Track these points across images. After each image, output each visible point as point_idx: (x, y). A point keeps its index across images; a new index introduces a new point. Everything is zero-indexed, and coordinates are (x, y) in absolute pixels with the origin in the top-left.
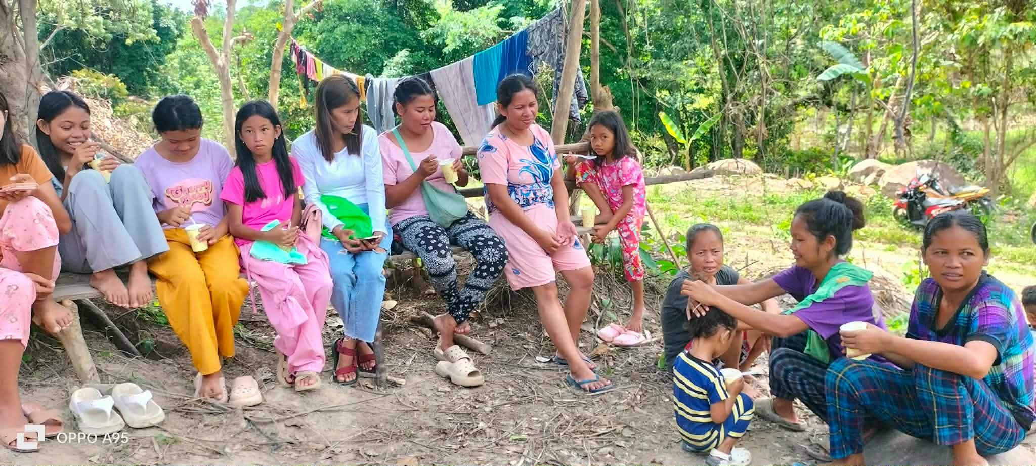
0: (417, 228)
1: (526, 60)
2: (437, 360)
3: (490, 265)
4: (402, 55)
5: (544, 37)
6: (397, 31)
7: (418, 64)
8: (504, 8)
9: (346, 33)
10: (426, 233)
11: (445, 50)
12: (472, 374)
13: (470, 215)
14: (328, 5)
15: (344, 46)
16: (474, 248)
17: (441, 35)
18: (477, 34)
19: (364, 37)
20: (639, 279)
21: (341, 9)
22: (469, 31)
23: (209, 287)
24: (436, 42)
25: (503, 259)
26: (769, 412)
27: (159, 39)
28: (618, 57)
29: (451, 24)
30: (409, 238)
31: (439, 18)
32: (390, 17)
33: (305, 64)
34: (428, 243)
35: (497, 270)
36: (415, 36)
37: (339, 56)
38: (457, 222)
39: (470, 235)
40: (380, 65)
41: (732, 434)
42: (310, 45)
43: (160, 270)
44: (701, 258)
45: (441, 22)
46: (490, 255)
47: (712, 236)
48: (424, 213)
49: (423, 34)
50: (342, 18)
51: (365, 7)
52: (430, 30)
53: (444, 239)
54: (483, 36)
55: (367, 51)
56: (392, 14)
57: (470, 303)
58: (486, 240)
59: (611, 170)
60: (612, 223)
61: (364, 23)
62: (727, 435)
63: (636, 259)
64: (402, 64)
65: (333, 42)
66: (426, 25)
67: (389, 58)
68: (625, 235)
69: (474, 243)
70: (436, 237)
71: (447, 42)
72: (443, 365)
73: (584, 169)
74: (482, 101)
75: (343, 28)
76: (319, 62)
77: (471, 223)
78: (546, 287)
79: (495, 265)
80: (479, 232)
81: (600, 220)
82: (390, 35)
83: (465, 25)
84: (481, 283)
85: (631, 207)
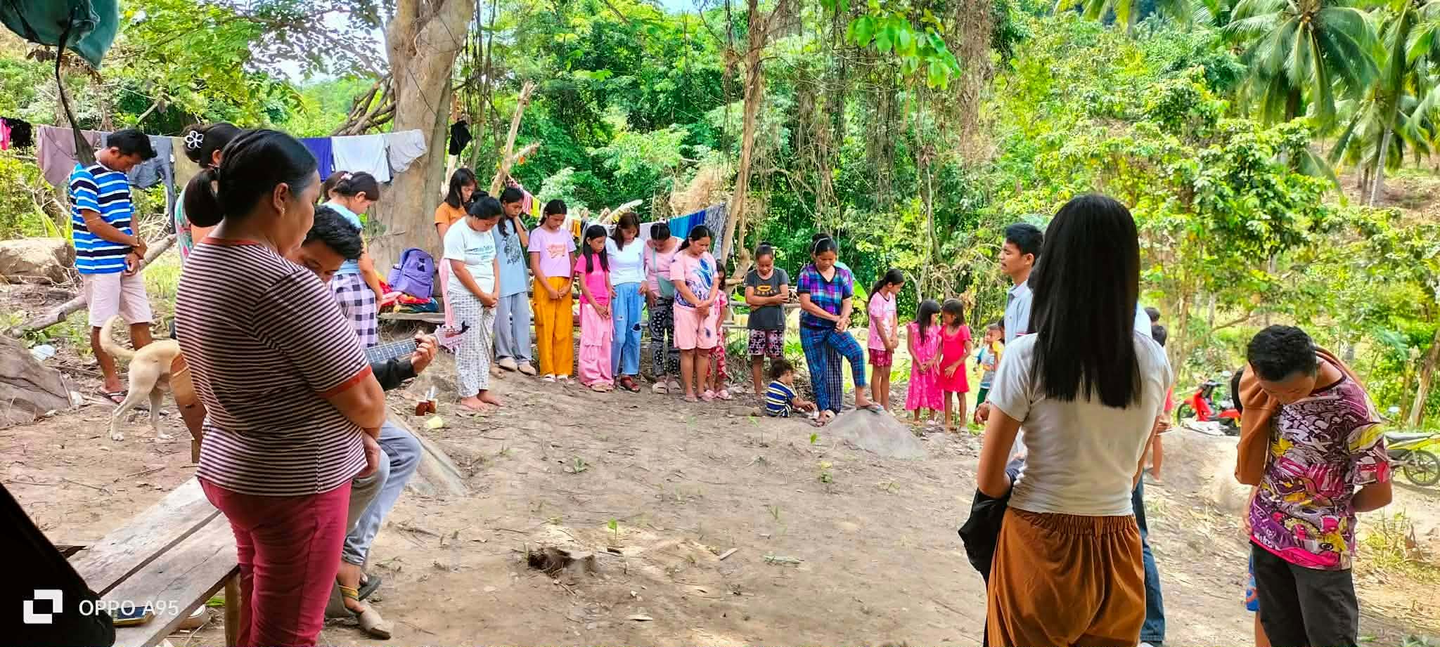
4: (565, 174)
6: (560, 145)
7: (583, 185)
8: (688, 133)
11: (617, 174)
17: (614, 156)
18: (655, 160)
22: (646, 156)
24: (608, 163)
29: (627, 146)
31: (610, 134)
32: (555, 129)
36: (581, 152)
45: (613, 142)
49: (591, 152)
52: (603, 150)
54: (661, 162)
56: (558, 126)
64: (563, 184)
66: (595, 139)
67: (549, 175)
71: (620, 165)
82: (553, 149)
83: (642, 149)
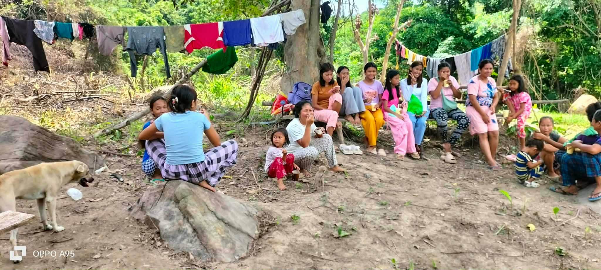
0: (437, 111)
1: (491, 53)
2: (441, 155)
3: (463, 125)
4: (450, 39)
5: (498, 45)
6: (448, 26)
7: (459, 44)
9: (419, 28)
10: (440, 113)
11: (476, 36)
12: (452, 159)
13: (457, 109)
14: (411, 13)
15: (418, 35)
16: (458, 119)
17: (474, 28)
18: (496, 27)
19: (429, 30)
20: (523, 137)
21: (418, 15)
22: (491, 26)
23: (375, 121)
24: (471, 32)
25: (468, 123)
26: (558, 180)
27: (326, 33)
28: (591, 41)
29: (481, 22)
30: (434, 114)
31: (474, 18)
32: (445, 19)
33: (401, 51)
34: (440, 116)
35: (465, 127)
36: (459, 28)
37: (414, 41)
38: (453, 110)
39: (457, 115)
40: (436, 45)
41: (533, 177)
42: (399, 35)
43: (363, 116)
44: (543, 128)
45: (474, 21)
46: (463, 121)
47: (549, 120)
48: (441, 107)
49: (463, 27)
50: (418, 20)
51: (432, 14)
52: (468, 25)
53: (446, 116)
54: (500, 28)
55: (430, 37)
56: (447, 17)
57: (456, 139)
58: (462, 117)
59: (517, 97)
60: (514, 116)
61: (430, 23)
62: (531, 177)
63: (522, 129)
64: (449, 45)
65: (411, 33)
66: (466, 21)
67: (442, 41)
68: (519, 120)
69: (458, 117)
70: (443, 114)
71: (477, 32)
72: (443, 157)
73: (506, 96)
74: (473, 69)
75: (418, 25)
76: (407, 50)
77: (458, 111)
78: (483, 134)
79: (465, 125)
80: (460, 114)
81: (511, 115)
82: (444, 28)
83: (489, 23)
84: (460, 131)
85: (524, 111)
